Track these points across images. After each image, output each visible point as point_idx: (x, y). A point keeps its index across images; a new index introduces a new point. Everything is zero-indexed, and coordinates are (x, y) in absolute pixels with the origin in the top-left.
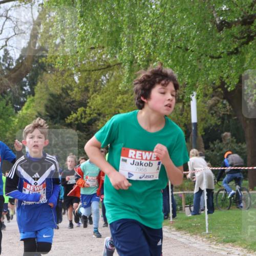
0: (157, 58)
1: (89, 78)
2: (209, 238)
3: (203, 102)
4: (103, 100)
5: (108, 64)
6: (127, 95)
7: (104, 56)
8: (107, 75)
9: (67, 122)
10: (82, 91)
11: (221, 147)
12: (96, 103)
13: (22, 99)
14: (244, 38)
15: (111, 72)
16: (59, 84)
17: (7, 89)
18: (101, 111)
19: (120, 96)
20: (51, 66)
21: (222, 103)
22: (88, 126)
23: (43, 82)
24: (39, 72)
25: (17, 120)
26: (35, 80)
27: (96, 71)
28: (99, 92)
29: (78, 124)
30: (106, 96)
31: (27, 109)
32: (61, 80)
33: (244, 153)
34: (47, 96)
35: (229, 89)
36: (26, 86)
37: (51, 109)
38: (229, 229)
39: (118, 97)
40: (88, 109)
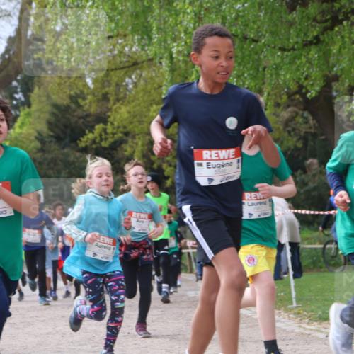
1: (108, 81)
2: (299, 313)
3: (274, 114)
4: (130, 113)
5: (133, 61)
7: (127, 49)
8: (133, 77)
9: (80, 146)
10: (99, 101)
11: (306, 180)
12: (121, 117)
14: (326, 21)
15: (138, 71)
16: (65, 90)
18: (128, 130)
19: (155, 107)
21: (302, 116)
22: (111, 152)
23: (42, 87)
26: (30, 84)
27: (118, 71)
28: (123, 102)
29: (96, 149)
30: (134, 107)
31: (21, 127)
32: (67, 84)
34: (48, 108)
35: (308, 95)
36: (17, 93)
37: (56, 126)
39: (152, 109)
40: (109, 126)
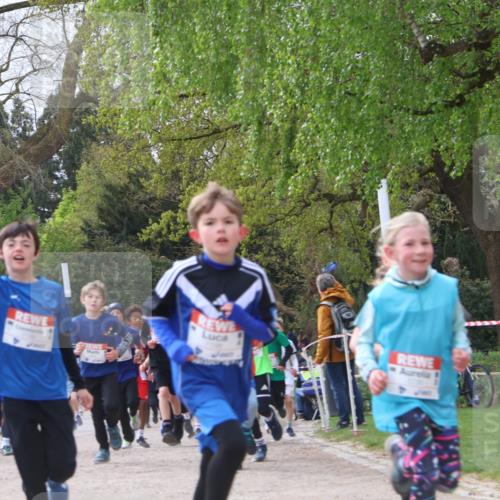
0: (309, 115)
1: (180, 154)
3: (401, 199)
5: (215, 127)
6: (254, 187)
7: (206, 112)
8: (214, 148)
9: (141, 239)
10: (166, 179)
13: (53, 196)
14: (473, 75)
15: (221, 142)
16: (122, 166)
17: (23, 177)
19: (241, 189)
20: (106, 131)
21: (439, 200)
22: (182, 248)
23: (92, 162)
24: (83, 143)
25: (44, 236)
26: (76, 158)
27: (194, 141)
28: (200, 182)
29: (162, 243)
31: (62, 215)
32: (125, 158)
33: (487, 297)
34: (101, 190)
35: (452, 174)
36: (58, 170)
37: (109, 214)
39: (237, 191)
40: (180, 214)
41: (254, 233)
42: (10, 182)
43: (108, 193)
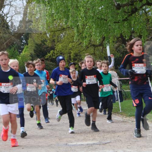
0: (88, 24)
2: (122, 114)
4: (62, 46)
5: (63, 28)
6: (74, 43)
7: (61, 24)
8: (63, 33)
9: (45, 58)
10: (51, 42)
12: (59, 47)
13: (22, 47)
15: (65, 32)
16: (40, 39)
17: (14, 42)
18: (62, 52)
21: (122, 45)
23: (32, 38)
25: (20, 58)
26: (27, 37)
27: (58, 31)
28: (60, 42)
29: (51, 59)
30: (64, 44)
31: (25, 52)
34: (34, 45)
36: (23, 40)
37: (37, 51)
38: (131, 109)
39: (70, 45)
40: (55, 51)
41: (75, 55)
42: (11, 44)
43: (36, 46)
